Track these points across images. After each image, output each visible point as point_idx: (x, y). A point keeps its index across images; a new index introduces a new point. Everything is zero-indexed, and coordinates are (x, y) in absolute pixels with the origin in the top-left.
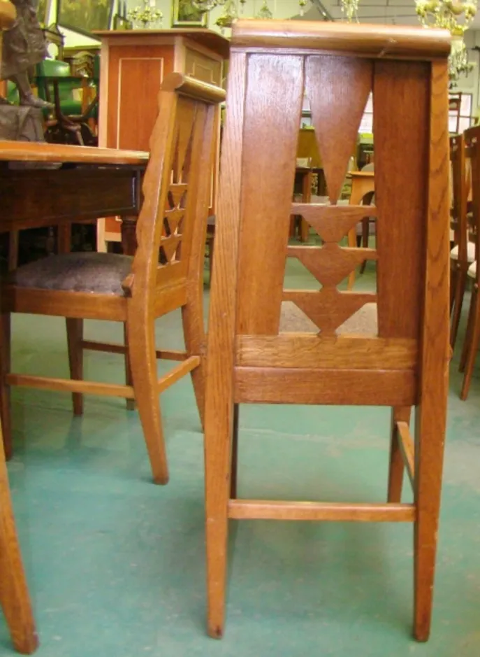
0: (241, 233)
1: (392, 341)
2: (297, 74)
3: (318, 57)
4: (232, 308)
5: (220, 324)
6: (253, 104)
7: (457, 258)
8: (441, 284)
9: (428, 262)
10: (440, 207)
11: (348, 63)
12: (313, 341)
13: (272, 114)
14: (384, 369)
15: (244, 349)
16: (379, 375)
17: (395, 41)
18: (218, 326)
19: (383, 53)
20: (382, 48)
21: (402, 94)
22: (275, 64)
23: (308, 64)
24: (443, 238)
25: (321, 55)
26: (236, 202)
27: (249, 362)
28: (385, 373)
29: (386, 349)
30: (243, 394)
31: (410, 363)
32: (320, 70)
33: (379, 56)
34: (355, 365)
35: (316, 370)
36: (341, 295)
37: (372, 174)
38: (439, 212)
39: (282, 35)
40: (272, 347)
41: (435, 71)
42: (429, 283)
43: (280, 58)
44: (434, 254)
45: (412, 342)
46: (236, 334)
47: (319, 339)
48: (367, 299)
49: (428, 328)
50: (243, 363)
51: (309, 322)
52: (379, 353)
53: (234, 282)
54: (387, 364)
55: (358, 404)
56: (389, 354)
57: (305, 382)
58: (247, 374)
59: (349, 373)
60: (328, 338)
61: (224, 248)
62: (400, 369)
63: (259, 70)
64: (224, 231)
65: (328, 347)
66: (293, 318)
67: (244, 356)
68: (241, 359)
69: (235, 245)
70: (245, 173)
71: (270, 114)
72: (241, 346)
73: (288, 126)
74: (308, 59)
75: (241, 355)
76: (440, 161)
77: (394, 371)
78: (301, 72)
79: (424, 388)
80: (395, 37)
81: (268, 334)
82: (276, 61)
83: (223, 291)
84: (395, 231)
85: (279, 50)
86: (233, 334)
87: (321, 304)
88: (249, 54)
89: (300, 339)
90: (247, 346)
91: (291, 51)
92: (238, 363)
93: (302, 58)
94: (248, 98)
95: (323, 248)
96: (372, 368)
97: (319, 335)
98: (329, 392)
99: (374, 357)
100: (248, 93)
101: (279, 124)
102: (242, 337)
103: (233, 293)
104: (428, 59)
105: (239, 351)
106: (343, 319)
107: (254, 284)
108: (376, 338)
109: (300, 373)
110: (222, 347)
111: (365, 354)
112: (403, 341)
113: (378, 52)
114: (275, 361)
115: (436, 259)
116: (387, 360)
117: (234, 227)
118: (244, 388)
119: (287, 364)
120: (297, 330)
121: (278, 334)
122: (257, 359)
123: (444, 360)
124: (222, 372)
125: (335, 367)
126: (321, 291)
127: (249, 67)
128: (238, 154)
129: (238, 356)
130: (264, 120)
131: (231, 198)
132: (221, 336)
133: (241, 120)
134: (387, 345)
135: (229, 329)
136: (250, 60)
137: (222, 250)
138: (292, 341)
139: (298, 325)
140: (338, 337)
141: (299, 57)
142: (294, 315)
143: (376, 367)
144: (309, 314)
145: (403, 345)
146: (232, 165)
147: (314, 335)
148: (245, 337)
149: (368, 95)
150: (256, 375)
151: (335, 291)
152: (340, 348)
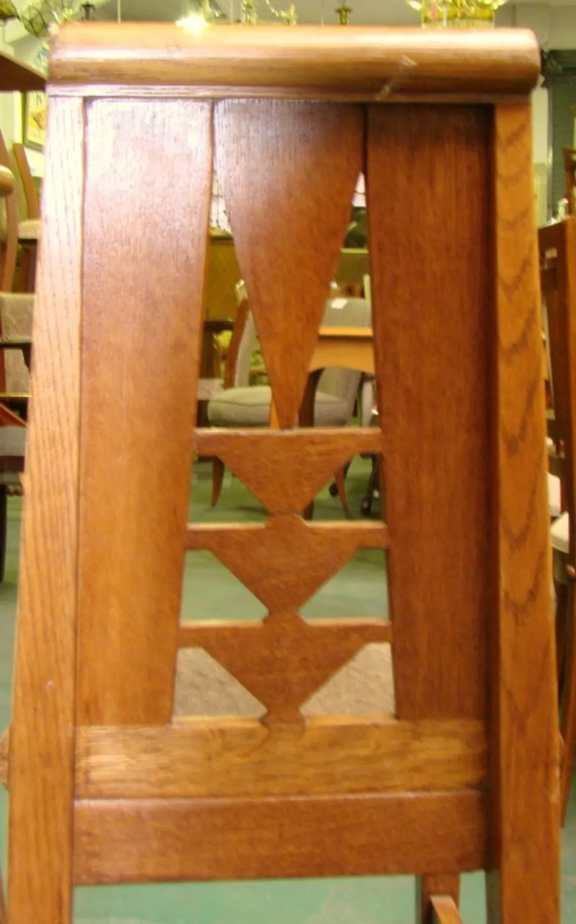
0: (82, 499)
1: (427, 725)
2: (197, 141)
3: (243, 101)
4: (67, 669)
5: (39, 705)
6: (102, 211)
7: (565, 549)
8: (534, 593)
9: (504, 548)
10: (523, 427)
11: (308, 114)
12: (250, 734)
13: (144, 233)
14: (414, 789)
15: (94, 760)
16: (401, 804)
17: (413, 63)
18: (35, 710)
19: (387, 89)
20: (384, 81)
21: (431, 181)
22: (148, 121)
23: (220, 119)
24: (534, 493)
25: (247, 97)
26: (69, 430)
27: (108, 787)
28: (418, 799)
29: (416, 745)
30: (94, 863)
31: (470, 775)
32: (248, 131)
33: (378, 98)
34: (347, 784)
35: (258, 800)
36: (311, 629)
37: (368, 332)
38: (522, 437)
39: (162, 54)
40: (156, 750)
41: (504, 125)
42: (507, 594)
43: (158, 106)
44: (516, 531)
45: (474, 727)
46: (75, 724)
47: (265, 731)
48: (368, 634)
49: (510, 694)
50: (92, 788)
51: (237, 689)
52: (401, 753)
53: (69, 609)
54: (419, 780)
55: (357, 872)
56: (423, 756)
57: (236, 829)
58: (102, 815)
59: (336, 804)
60: (284, 726)
61: (45, 536)
62: (448, 789)
63: (111, 134)
64: (45, 495)
65: (286, 746)
66: (199, 680)
67: (95, 775)
68: (88, 781)
69: (69, 530)
70: (88, 367)
71: (139, 234)
72: (88, 752)
73: (181, 258)
74: (221, 106)
75: (87, 772)
76: (521, 323)
77: (436, 794)
78: (206, 136)
79: (507, 830)
80: (411, 54)
81: (148, 722)
82: (149, 114)
83: (45, 633)
84: (426, 484)
85: (157, 90)
86: (70, 725)
87: (265, 652)
88: (87, 101)
89: (222, 732)
90: (98, 752)
91: (182, 89)
92: (80, 790)
93: (207, 106)
94: (90, 197)
95: (268, 529)
96: (386, 789)
97: (263, 721)
98: (291, 848)
99: (388, 764)
100: (89, 186)
101: (161, 255)
102: (89, 732)
103: (70, 634)
104: (486, 99)
105: (82, 764)
106: (316, 683)
107: (115, 614)
108: (394, 722)
109: (226, 809)
110: (47, 759)
111: (368, 760)
112: (451, 725)
113: (377, 90)
114: (162, 783)
115: (519, 541)
116: (417, 769)
117: (66, 487)
118: (97, 848)
119: (193, 789)
120: (211, 708)
121: (169, 721)
122: (123, 781)
123: (547, 766)
124: (46, 818)
125: (301, 792)
126: (266, 621)
127: (91, 128)
128: (71, 326)
129: (80, 777)
130: (126, 247)
131: (59, 422)
132: (42, 733)
133: (77, 249)
134: (417, 736)
135: (61, 716)
136: (92, 113)
137: (41, 540)
138: (202, 737)
139: (212, 695)
140: (308, 723)
141: (201, 104)
142: (200, 674)
143: (394, 788)
144: (239, 672)
145: (453, 735)
146: (59, 348)
147: (252, 720)
148: (95, 731)
149: (355, 182)
150: (120, 816)
151: (297, 621)
152: (314, 748)
